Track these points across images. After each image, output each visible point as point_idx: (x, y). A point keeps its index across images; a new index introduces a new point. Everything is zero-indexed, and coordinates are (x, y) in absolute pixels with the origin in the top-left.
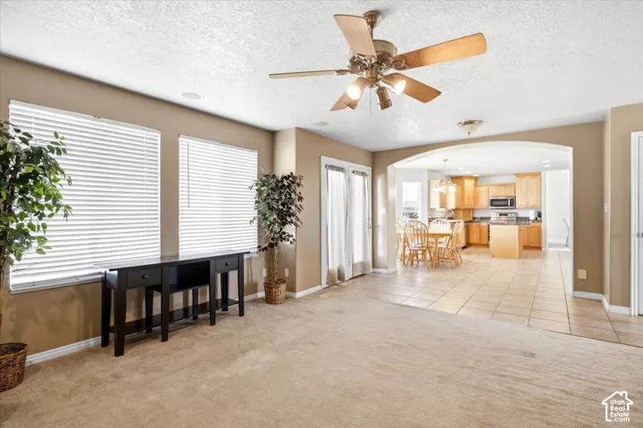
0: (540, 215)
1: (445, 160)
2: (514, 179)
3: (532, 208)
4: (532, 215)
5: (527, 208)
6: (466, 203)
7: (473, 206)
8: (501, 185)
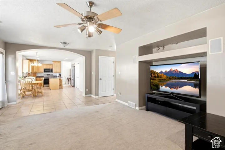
0: (60, 75)
1: (37, 53)
2: (52, 63)
3: (58, 73)
4: (58, 75)
5: (56, 73)
6: (34, 70)
7: (37, 72)
8: (48, 64)
